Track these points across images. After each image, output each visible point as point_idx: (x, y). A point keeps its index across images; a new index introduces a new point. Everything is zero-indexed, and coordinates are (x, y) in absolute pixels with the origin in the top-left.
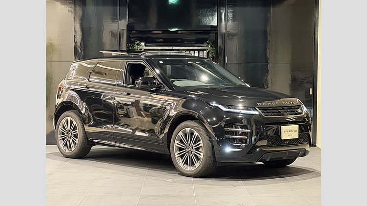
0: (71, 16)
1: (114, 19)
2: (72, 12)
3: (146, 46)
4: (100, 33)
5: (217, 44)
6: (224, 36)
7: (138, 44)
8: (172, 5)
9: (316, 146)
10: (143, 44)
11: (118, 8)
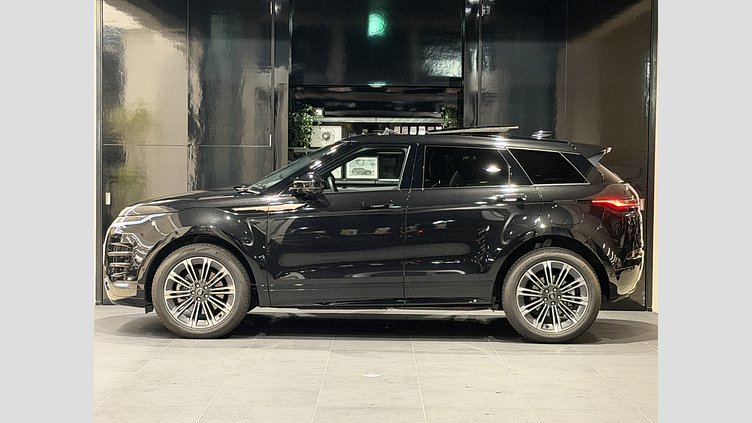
0: (181, 59)
1: (264, 65)
2: (183, 50)
3: (325, 116)
4: (236, 89)
5: (462, 113)
6: (474, 98)
7: (309, 113)
8: (376, 38)
9: (651, 310)
10: (319, 112)
11: (273, 42)
